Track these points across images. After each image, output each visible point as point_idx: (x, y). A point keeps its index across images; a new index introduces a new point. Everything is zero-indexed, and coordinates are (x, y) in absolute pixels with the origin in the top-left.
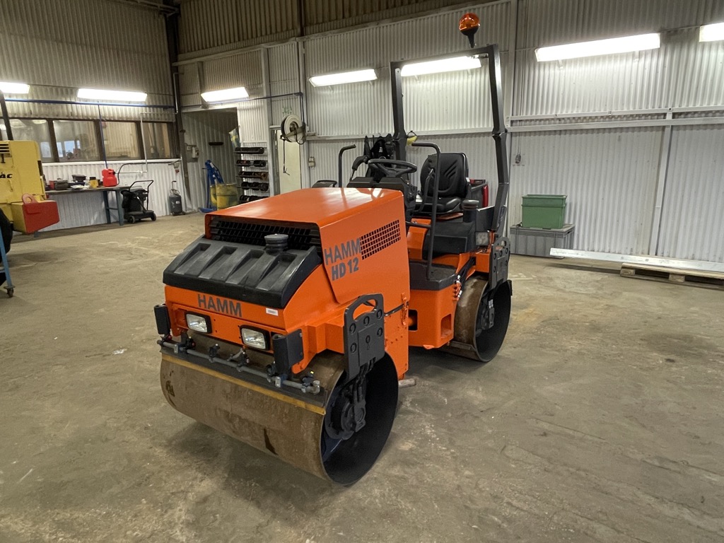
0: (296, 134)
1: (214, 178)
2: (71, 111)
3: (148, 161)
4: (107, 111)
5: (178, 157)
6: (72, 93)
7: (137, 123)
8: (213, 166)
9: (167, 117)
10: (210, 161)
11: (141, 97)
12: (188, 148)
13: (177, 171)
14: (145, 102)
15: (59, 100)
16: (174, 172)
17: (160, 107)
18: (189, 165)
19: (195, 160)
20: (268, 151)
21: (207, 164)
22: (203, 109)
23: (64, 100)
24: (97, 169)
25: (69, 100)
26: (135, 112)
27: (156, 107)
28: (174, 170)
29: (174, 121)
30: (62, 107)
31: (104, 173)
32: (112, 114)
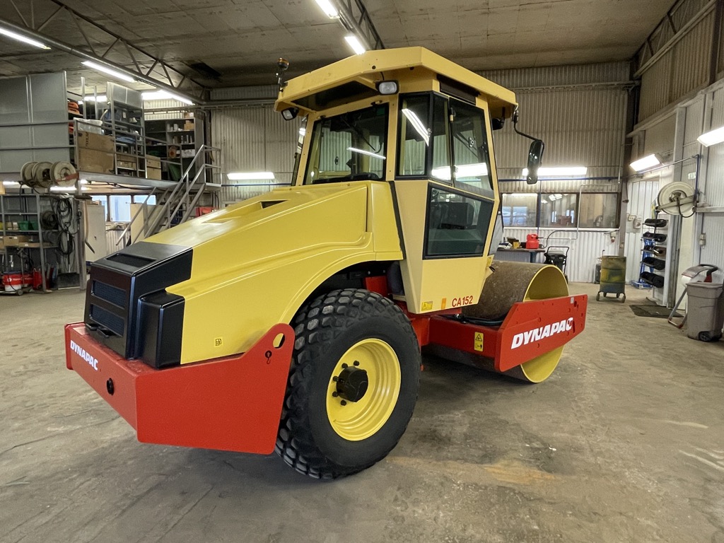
0: (679, 205)
2: (518, 186)
3: (580, 229)
4: (550, 185)
5: (617, 227)
6: (518, 172)
7: (578, 194)
9: (612, 188)
11: (581, 170)
12: (629, 219)
13: (613, 241)
14: (586, 175)
15: (510, 178)
16: (610, 241)
17: (605, 178)
18: (628, 235)
20: (669, 225)
22: (641, 179)
23: (514, 178)
24: (523, 234)
25: (518, 178)
26: (576, 185)
27: (601, 179)
28: (610, 239)
30: (512, 184)
31: (529, 237)
32: (553, 187)
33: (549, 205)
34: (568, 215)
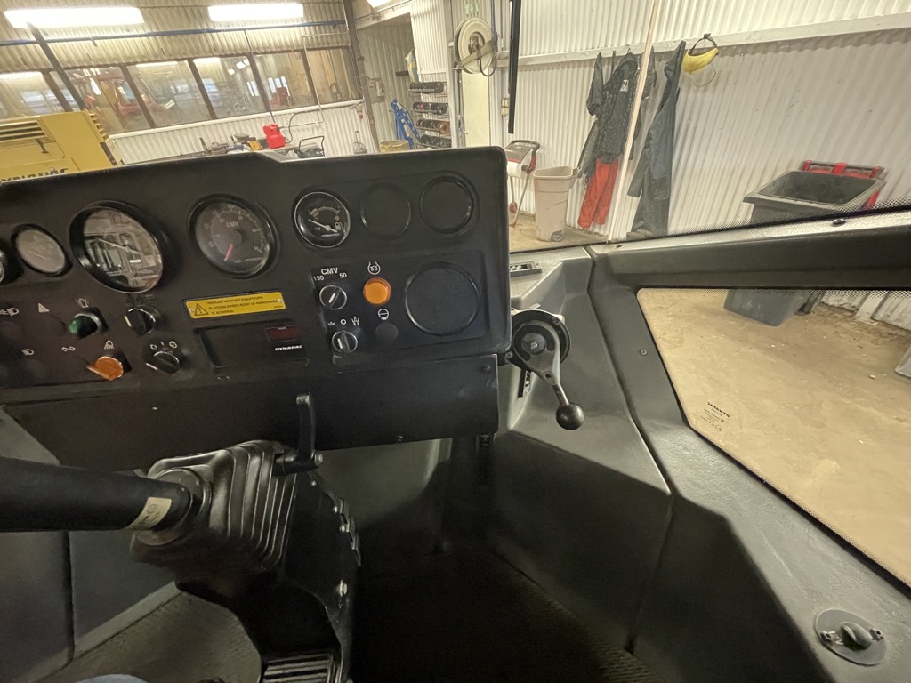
0: (479, 58)
1: (404, 124)
2: (212, 44)
3: (323, 106)
4: (259, 38)
5: (361, 98)
7: (302, 51)
8: (400, 108)
9: (339, 39)
10: (395, 101)
11: (295, 11)
12: (370, 84)
13: (361, 117)
15: (192, 28)
16: (358, 119)
17: (328, 23)
18: (375, 106)
19: (382, 99)
20: (449, 88)
21: (394, 106)
22: (375, 22)
24: (255, 126)
26: (296, 35)
27: (324, 24)
28: (357, 116)
29: (350, 44)
31: (266, 129)
32: (266, 42)
33: (238, 76)
34: (279, 86)
